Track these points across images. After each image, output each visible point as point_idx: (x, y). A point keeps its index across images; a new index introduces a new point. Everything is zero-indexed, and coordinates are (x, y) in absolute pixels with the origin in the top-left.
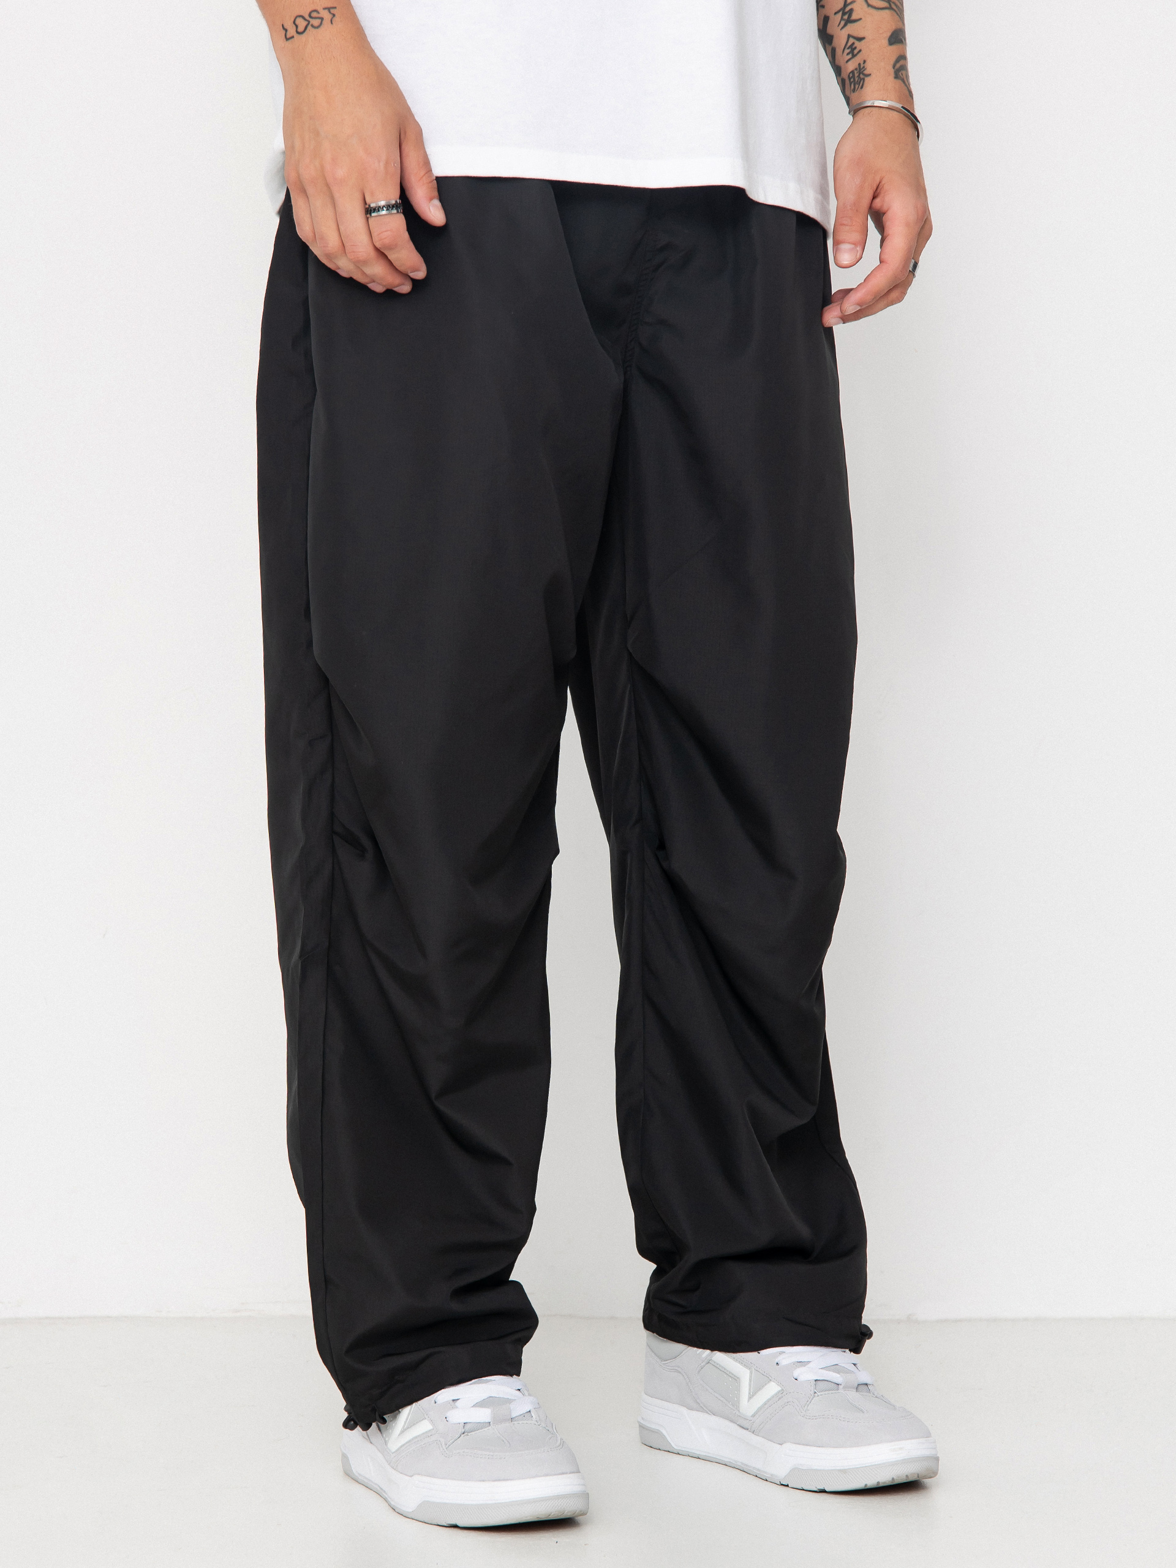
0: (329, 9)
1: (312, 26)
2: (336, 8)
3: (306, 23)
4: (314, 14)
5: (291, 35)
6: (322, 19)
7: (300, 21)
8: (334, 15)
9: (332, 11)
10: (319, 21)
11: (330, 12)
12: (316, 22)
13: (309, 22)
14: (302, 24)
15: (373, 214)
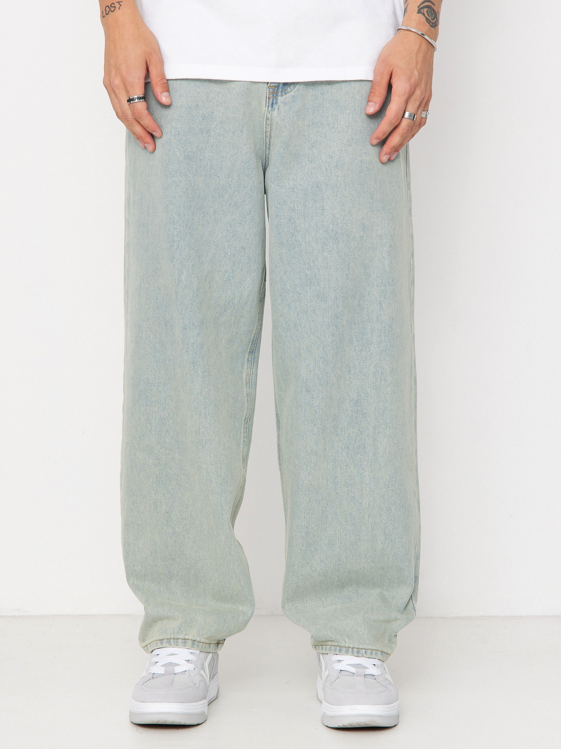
0: (119, 2)
1: (111, 11)
2: (122, 2)
3: (109, 9)
4: (113, 5)
5: (104, 15)
6: (115, 7)
7: (107, 8)
8: (121, 5)
9: (120, 3)
10: (114, 8)
11: (119, 4)
12: (112, 9)
13: (110, 9)
14: (108, 9)
15: (131, 102)
